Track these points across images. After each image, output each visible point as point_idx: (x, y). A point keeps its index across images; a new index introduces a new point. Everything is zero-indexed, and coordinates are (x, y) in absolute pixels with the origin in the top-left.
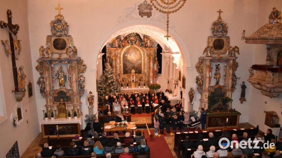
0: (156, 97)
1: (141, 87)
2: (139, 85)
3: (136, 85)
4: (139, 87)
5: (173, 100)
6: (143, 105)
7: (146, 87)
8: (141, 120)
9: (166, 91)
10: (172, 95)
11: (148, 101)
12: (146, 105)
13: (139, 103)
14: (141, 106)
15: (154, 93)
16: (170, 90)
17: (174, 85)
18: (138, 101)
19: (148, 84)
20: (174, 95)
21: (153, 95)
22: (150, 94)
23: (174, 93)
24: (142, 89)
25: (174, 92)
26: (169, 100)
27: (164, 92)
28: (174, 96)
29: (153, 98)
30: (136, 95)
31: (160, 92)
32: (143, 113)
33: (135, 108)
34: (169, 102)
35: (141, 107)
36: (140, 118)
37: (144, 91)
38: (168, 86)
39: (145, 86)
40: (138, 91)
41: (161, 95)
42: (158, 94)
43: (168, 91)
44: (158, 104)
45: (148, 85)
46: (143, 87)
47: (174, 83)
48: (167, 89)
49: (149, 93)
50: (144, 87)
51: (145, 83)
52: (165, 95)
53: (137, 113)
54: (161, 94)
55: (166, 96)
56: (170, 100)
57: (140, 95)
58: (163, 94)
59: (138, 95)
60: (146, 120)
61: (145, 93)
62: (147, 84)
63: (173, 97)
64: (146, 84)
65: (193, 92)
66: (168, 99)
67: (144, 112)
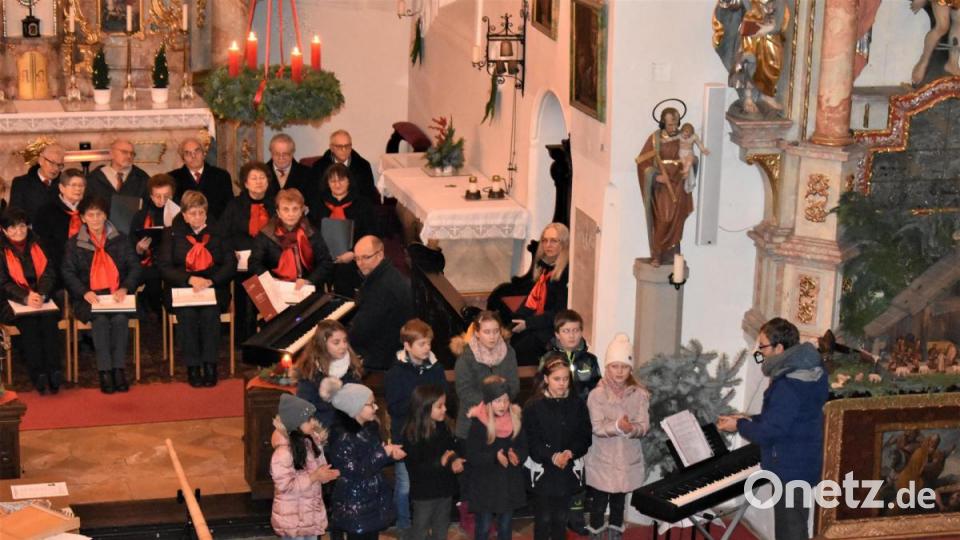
0: (290, 211)
1: (117, 103)
2: (101, 80)
3: (61, 78)
4: (102, 97)
5: (467, 235)
6: (154, 301)
7: (175, 101)
8: (133, 459)
9: (392, 147)
10: (464, 184)
11: (198, 248)
12: (181, 297)
13: (104, 271)
14: (129, 303)
15: (268, 168)
16: (433, 135)
17: (485, 77)
18: (88, 255)
19: (198, 66)
20: (483, 184)
21: (257, 183)
22: (226, 176)
23: (477, 166)
24: (129, 116)
25: (477, 147)
26: (425, 237)
27: (371, 150)
28: (477, 196)
29: (257, 222)
30: (71, 192)
31: (329, 153)
32: (144, 379)
33: (63, 325)
34: (433, 258)
35: (129, 315)
36: (123, 434)
37: (161, 138)
38: (419, 91)
39: (161, 83)
40: (86, 147)
41: (339, 187)
42: (309, 177)
43: (420, 144)
44: (309, 289)
45: (200, 81)
46: (144, 102)
47: (478, 55)
48: (404, 118)
49: (206, 165)
50: (160, 96)
51: (160, 60)
52: (380, 185)
53: (85, 383)
54: (342, 171)
55: (392, 202)
56: (438, 236)
57: (115, 183)
58: (360, 170)
59: (97, 191)
60: (186, 461)
61: (172, 163)
62: (187, 62)
63: (475, 207)
64: (173, 60)
65: (684, 153)
66: (417, 226)
67: (156, 371)
